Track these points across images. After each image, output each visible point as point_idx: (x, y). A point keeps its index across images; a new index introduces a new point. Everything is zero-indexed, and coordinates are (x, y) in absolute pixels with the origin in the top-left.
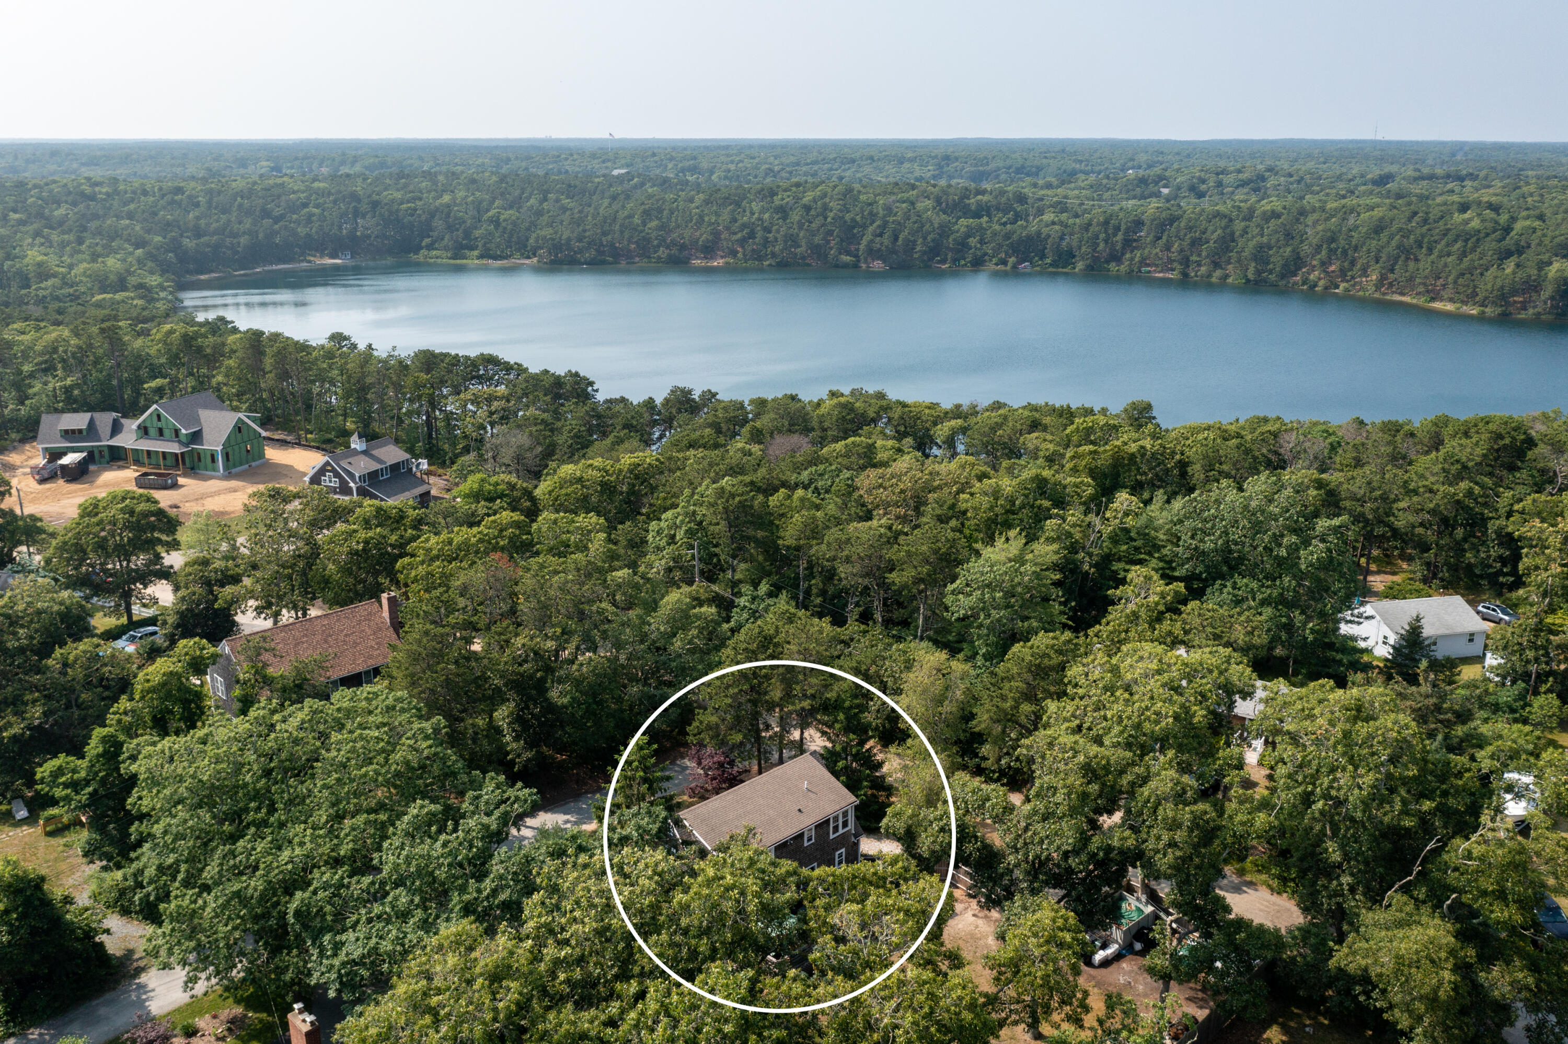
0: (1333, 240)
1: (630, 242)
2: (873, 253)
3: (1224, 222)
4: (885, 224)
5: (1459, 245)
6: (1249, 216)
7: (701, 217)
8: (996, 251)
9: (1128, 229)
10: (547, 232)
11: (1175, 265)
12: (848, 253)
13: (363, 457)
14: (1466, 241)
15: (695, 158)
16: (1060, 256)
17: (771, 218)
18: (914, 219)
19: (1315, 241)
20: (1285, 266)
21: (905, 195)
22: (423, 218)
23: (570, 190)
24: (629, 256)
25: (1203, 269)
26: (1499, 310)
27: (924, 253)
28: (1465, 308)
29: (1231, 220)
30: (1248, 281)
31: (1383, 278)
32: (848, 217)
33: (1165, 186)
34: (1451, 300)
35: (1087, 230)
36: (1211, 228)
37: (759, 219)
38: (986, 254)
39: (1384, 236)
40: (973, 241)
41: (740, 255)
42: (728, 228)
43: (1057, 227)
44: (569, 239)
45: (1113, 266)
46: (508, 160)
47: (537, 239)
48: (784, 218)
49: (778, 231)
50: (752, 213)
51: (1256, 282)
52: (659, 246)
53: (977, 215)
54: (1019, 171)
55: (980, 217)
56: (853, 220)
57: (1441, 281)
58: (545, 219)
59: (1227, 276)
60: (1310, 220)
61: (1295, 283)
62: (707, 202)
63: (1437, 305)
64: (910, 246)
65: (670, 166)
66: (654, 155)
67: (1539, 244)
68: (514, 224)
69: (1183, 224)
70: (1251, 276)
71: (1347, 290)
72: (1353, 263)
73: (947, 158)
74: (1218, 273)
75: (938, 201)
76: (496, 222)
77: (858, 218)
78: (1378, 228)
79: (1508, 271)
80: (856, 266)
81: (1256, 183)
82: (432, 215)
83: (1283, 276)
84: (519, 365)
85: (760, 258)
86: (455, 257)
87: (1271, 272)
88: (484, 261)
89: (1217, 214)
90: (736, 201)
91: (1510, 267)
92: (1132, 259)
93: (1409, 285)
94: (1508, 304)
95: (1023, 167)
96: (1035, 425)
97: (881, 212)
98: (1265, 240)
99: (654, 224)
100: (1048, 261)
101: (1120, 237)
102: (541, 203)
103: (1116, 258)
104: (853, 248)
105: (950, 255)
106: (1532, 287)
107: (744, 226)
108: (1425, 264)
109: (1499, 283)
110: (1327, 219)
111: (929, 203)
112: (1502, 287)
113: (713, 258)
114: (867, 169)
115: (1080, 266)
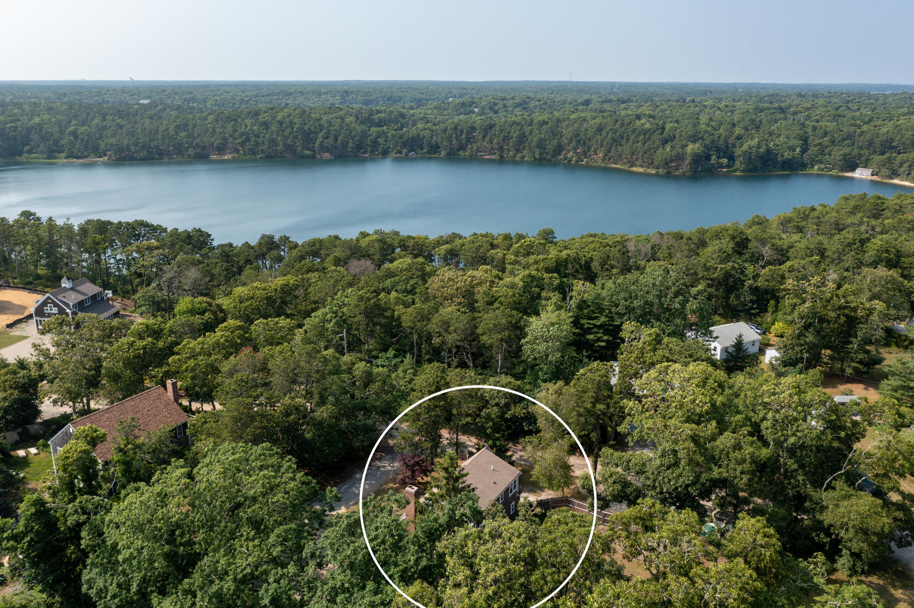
0: (577, 135)
1: (168, 145)
2: (323, 149)
3: (519, 127)
4: (328, 132)
5: (642, 137)
6: (531, 124)
7: (214, 129)
8: (395, 146)
9: (467, 132)
10: (113, 140)
11: (496, 151)
12: (308, 149)
13: (71, 292)
14: (645, 135)
15: (191, 93)
16: (432, 147)
17: (259, 129)
18: (346, 128)
19: (569, 136)
20: (554, 150)
21: (338, 114)
22: (23, 133)
23: (119, 113)
24: (169, 155)
25: (511, 153)
26: (666, 171)
27: (354, 148)
28: (649, 171)
29: (522, 126)
30: (536, 159)
31: (605, 156)
32: (306, 127)
33: (476, 107)
34: (641, 166)
35: (445, 133)
36: (513, 130)
37: (250, 130)
38: (389, 148)
39: (604, 133)
40: (381, 140)
41: (241, 152)
42: (231, 136)
43: (427, 131)
44: (128, 145)
45: (461, 153)
46: (65, 95)
47: (106, 145)
48: (267, 129)
49: (264, 137)
50: (246, 126)
51: (540, 160)
52: (188, 148)
53: (379, 125)
54: (389, 99)
55: (382, 126)
56: (309, 129)
57: (635, 157)
58: (109, 132)
59: (524, 157)
60: (564, 125)
61: (561, 160)
62: (217, 120)
63: (634, 169)
64: (345, 144)
65: (177, 98)
66: (164, 91)
67: (680, 136)
68: (88, 135)
69: (497, 128)
70: (537, 156)
71: (587, 162)
72: (589, 148)
73: (346, 92)
74: (519, 155)
75: (357, 117)
76: (74, 134)
77: (312, 128)
78: (600, 129)
79: (668, 150)
80: (314, 157)
81: (523, 104)
82: (29, 130)
83: (554, 156)
84: (160, 226)
85: (254, 153)
86: (49, 158)
87: (547, 154)
88: (70, 160)
89: (514, 123)
90: (234, 118)
91: (668, 148)
92: (472, 149)
93: (619, 159)
94: (669, 167)
95: (391, 97)
96: (493, 246)
97: (326, 125)
98: (542, 136)
99: (184, 134)
100: (425, 151)
101: (464, 136)
102: (102, 122)
103: (462, 148)
104: (310, 146)
105: (369, 149)
106: (680, 158)
107: (242, 134)
108: (626, 148)
109: (664, 156)
110: (573, 124)
111: (352, 119)
112: (666, 159)
113: (224, 154)
114: (300, 99)
115: (443, 153)
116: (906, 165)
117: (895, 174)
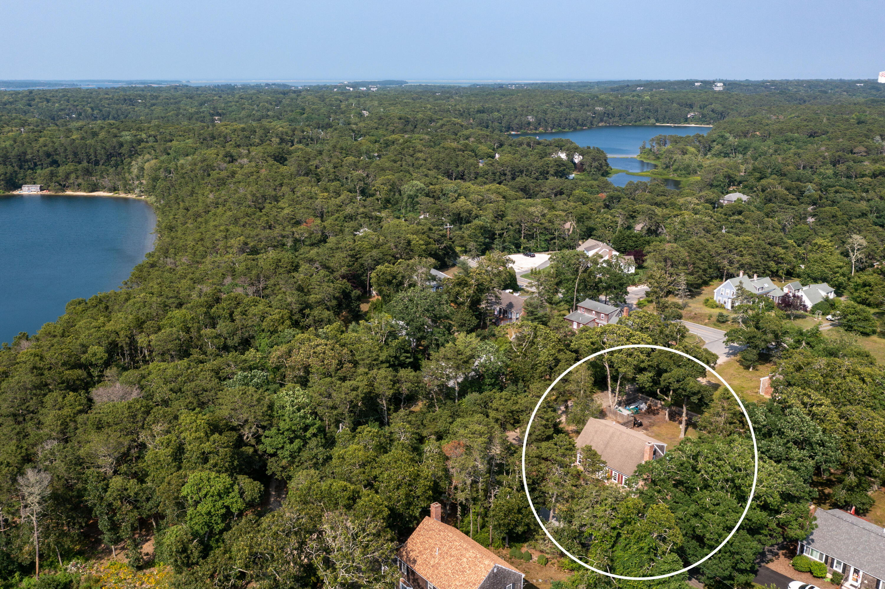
116: (72, 176)
117: (64, 187)
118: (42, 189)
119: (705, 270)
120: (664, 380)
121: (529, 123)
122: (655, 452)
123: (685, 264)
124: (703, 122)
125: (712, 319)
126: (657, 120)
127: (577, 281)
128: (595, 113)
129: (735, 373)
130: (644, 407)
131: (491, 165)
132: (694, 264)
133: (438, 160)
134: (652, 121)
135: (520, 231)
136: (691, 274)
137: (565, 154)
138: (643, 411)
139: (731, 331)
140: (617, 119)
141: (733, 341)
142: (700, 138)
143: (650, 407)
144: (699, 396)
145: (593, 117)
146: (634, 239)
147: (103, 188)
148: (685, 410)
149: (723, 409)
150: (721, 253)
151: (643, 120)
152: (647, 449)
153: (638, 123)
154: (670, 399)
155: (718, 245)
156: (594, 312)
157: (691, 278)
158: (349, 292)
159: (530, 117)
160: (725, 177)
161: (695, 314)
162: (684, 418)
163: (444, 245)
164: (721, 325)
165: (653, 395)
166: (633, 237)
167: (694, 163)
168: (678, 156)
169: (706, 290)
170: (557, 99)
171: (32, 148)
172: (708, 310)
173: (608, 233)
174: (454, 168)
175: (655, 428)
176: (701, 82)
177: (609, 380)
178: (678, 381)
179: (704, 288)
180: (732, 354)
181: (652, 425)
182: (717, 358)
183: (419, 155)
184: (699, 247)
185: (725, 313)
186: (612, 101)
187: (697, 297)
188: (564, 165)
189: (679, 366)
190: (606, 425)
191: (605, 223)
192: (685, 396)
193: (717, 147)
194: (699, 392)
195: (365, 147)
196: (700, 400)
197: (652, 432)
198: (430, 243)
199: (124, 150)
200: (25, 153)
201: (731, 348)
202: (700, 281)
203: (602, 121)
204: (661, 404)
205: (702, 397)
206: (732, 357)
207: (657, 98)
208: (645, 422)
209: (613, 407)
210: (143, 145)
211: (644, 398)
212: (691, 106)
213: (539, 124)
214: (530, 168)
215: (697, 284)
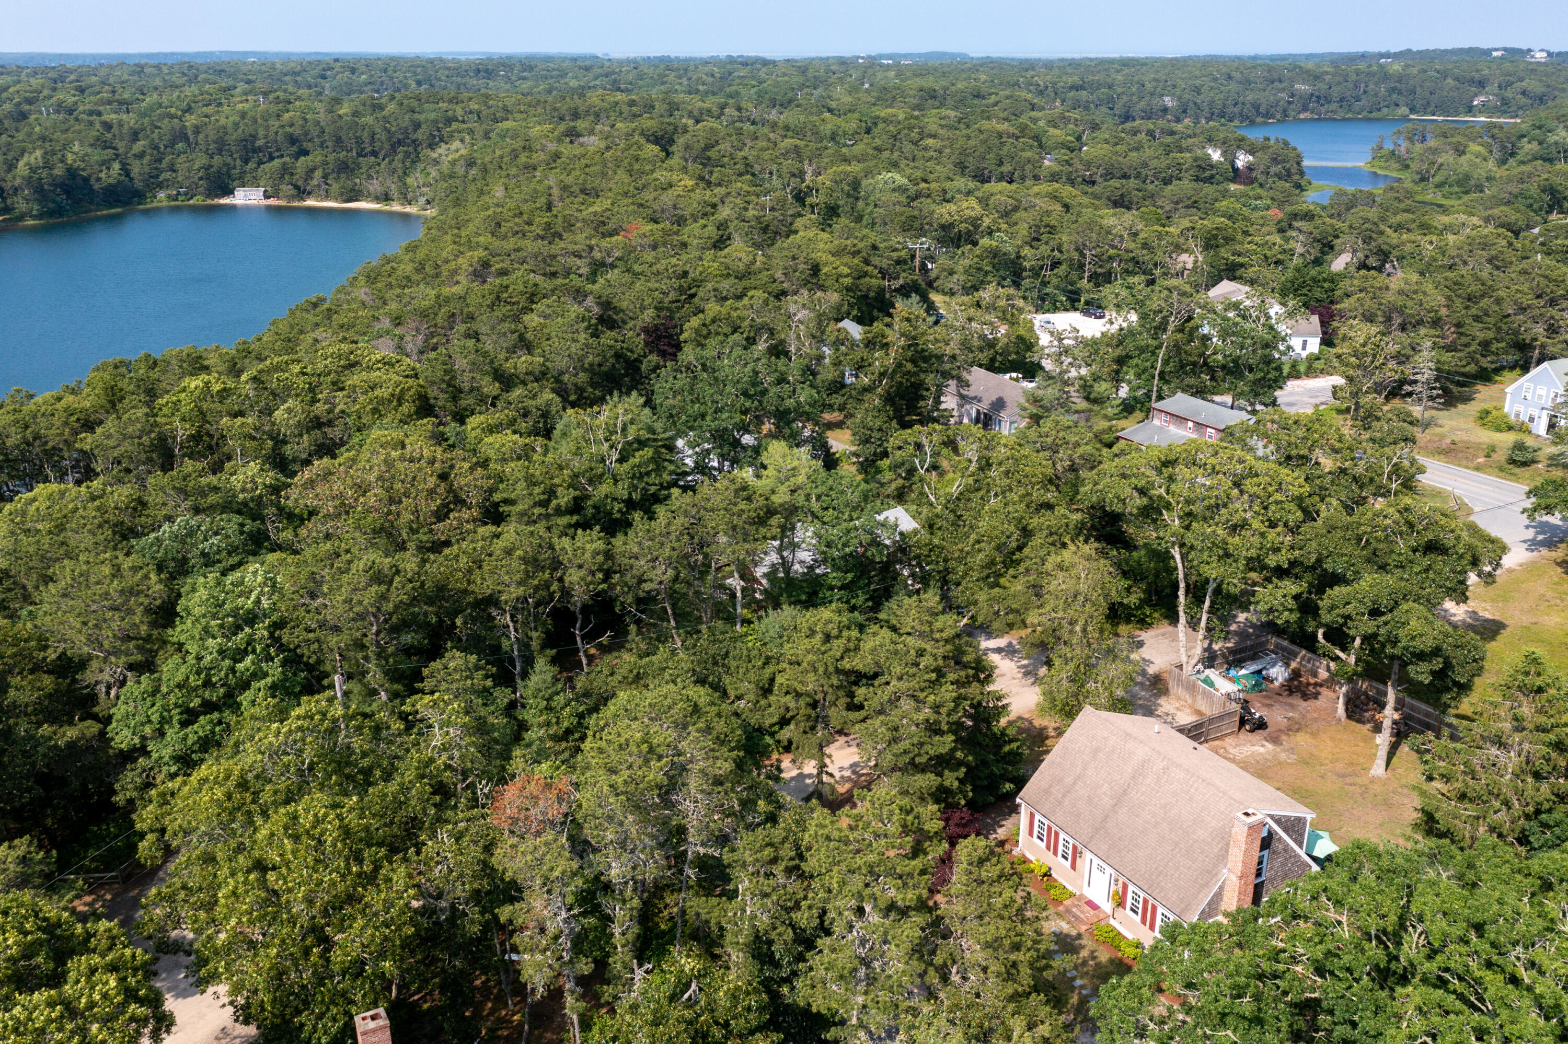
116: (318, 173)
117: (302, 192)
118: (267, 196)
119: (1485, 344)
120: (1332, 608)
121: (1165, 110)
122: (1267, 842)
123: (1436, 323)
124: (1504, 113)
125: (1495, 456)
126: (1413, 110)
127: (1161, 353)
128: (1292, 96)
129: (1550, 594)
130: (1279, 673)
131: (1068, 163)
132: (1458, 325)
133: (963, 152)
134: (1404, 110)
135: (1081, 266)
136: (1449, 348)
137: (1219, 152)
138: (1277, 684)
139: (1548, 482)
140: (1334, 106)
141: (1549, 509)
142: (1496, 131)
143: (1296, 674)
144: (1438, 664)
145: (1289, 103)
146: (1326, 285)
147: (369, 197)
148: (1391, 697)
149: (1519, 725)
150: (1529, 306)
151: (1385, 110)
152: (1240, 833)
153: (1375, 115)
154: (1352, 660)
155: (1525, 287)
156: (1190, 424)
157: (1447, 357)
158: (636, 360)
159: (1167, 99)
160: (1544, 191)
161: (1453, 443)
162: (1389, 715)
163: (901, 281)
164: (1517, 470)
165: (1308, 642)
166: (1325, 280)
167: (1480, 173)
168: (1447, 157)
169: (1484, 394)
170: (1224, 70)
171: (267, 128)
172: (1487, 436)
173: (1269, 273)
174: (994, 167)
175: (1301, 739)
176: (1505, 49)
177: (1181, 593)
178: (1375, 613)
179: (1479, 387)
180: (1543, 544)
181: (1294, 727)
182: (1504, 549)
183: (930, 142)
184: (1475, 288)
185: (1530, 442)
186: (1327, 73)
187: (1461, 407)
188: (1212, 166)
189: (1383, 568)
190: (1128, 736)
191: (1269, 253)
192: (1392, 657)
193: (1528, 147)
194: (1436, 652)
195: (829, 126)
196: (1439, 674)
197: (1292, 750)
198: (866, 274)
199: (420, 135)
200: (254, 137)
201: (1543, 527)
202: (1472, 368)
203: (1305, 109)
204: (1328, 669)
205: (1448, 665)
206: (1544, 551)
207: (1415, 71)
208: (1276, 716)
209: (1188, 670)
210: (455, 125)
211: (1284, 649)
212: (1482, 84)
213: (1185, 111)
214: (1144, 172)
215: (1463, 374)
